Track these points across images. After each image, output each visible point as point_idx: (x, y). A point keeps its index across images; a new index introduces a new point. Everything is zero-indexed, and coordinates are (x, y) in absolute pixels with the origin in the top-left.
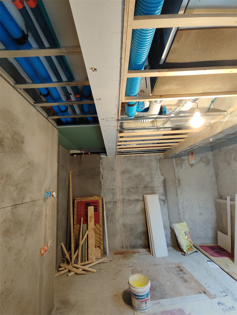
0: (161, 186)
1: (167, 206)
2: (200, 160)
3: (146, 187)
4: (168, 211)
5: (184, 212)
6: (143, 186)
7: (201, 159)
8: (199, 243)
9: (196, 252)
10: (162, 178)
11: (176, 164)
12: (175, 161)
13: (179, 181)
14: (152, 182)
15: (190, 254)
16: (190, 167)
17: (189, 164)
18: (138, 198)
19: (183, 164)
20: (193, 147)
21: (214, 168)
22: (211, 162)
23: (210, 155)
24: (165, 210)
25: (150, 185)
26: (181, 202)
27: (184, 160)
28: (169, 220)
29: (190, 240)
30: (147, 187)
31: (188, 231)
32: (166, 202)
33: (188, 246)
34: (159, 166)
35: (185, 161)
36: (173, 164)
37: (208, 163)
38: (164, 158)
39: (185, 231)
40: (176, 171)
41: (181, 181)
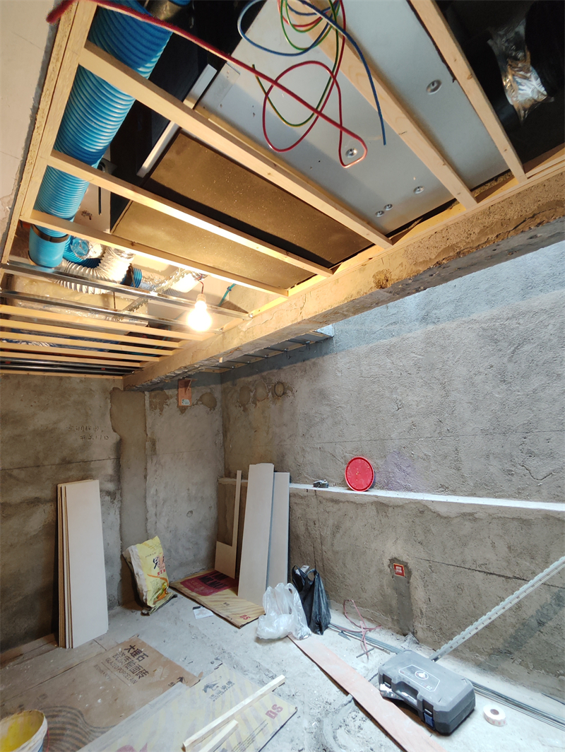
0: (109, 458)
1: (119, 505)
2: (199, 400)
3: (66, 463)
4: (120, 517)
5: (156, 515)
6: (57, 461)
7: (201, 397)
8: (180, 575)
9: (175, 596)
10: (114, 437)
11: (151, 405)
12: (150, 397)
13: (154, 443)
14: (85, 447)
15: (159, 607)
16: (180, 412)
17: (178, 406)
18: (38, 495)
19: (166, 407)
20: (188, 371)
21: (223, 417)
22: (219, 404)
23: (217, 390)
24: (114, 517)
25: (80, 457)
26: (152, 491)
27: (168, 398)
28: (121, 540)
29: (164, 575)
30: (70, 462)
31: (161, 556)
32: (118, 496)
33: (159, 589)
34: (109, 407)
35: (171, 400)
36: (144, 405)
37: (213, 407)
38: (125, 390)
39: (154, 557)
40: (149, 421)
41: (157, 443)
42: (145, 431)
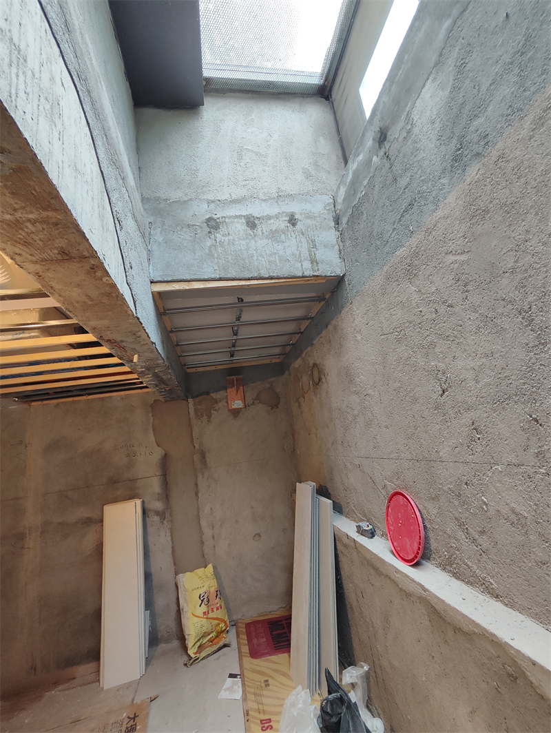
0: (155, 476)
1: (169, 526)
2: (256, 399)
3: (113, 482)
4: (172, 539)
5: (214, 538)
6: (105, 481)
7: (257, 395)
9: (225, 646)
10: (158, 454)
11: (196, 414)
12: (195, 404)
13: (203, 455)
14: (130, 465)
16: (232, 417)
17: (229, 410)
19: (215, 412)
24: (165, 538)
25: (126, 475)
26: (206, 510)
27: (216, 402)
30: (116, 482)
31: (213, 590)
32: (167, 515)
34: (152, 420)
35: (220, 404)
36: (189, 414)
37: (275, 404)
38: (165, 400)
39: (202, 591)
40: (196, 430)
41: (207, 455)
42: (192, 442)
